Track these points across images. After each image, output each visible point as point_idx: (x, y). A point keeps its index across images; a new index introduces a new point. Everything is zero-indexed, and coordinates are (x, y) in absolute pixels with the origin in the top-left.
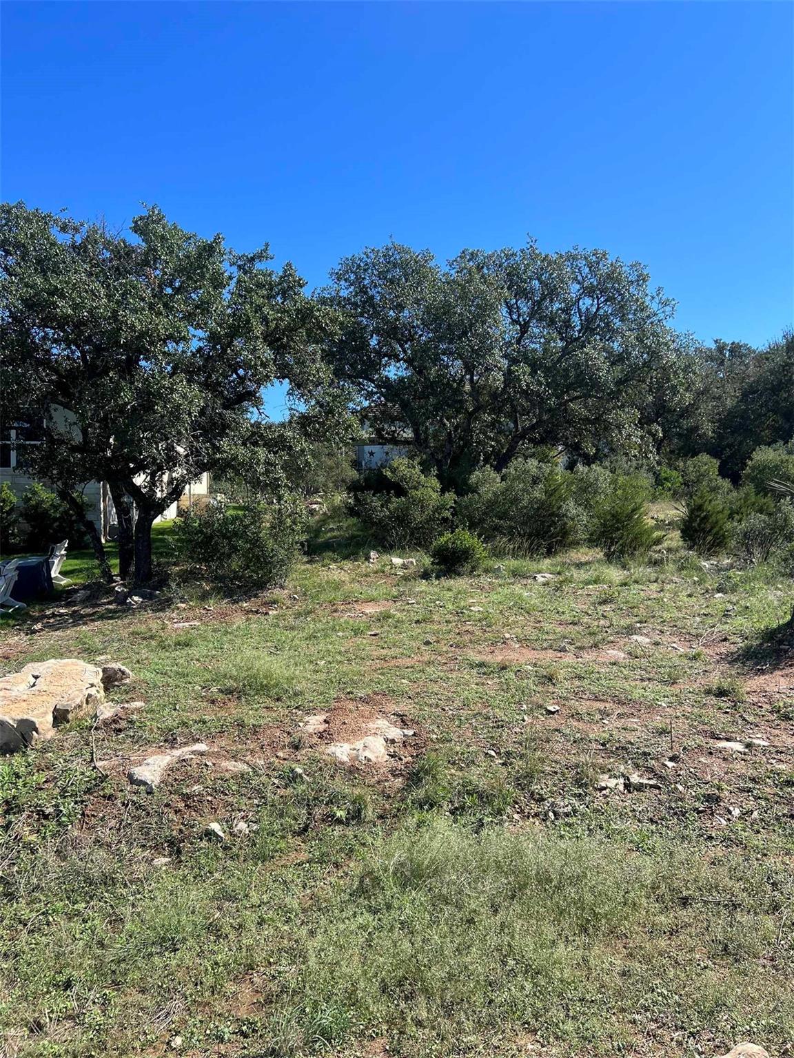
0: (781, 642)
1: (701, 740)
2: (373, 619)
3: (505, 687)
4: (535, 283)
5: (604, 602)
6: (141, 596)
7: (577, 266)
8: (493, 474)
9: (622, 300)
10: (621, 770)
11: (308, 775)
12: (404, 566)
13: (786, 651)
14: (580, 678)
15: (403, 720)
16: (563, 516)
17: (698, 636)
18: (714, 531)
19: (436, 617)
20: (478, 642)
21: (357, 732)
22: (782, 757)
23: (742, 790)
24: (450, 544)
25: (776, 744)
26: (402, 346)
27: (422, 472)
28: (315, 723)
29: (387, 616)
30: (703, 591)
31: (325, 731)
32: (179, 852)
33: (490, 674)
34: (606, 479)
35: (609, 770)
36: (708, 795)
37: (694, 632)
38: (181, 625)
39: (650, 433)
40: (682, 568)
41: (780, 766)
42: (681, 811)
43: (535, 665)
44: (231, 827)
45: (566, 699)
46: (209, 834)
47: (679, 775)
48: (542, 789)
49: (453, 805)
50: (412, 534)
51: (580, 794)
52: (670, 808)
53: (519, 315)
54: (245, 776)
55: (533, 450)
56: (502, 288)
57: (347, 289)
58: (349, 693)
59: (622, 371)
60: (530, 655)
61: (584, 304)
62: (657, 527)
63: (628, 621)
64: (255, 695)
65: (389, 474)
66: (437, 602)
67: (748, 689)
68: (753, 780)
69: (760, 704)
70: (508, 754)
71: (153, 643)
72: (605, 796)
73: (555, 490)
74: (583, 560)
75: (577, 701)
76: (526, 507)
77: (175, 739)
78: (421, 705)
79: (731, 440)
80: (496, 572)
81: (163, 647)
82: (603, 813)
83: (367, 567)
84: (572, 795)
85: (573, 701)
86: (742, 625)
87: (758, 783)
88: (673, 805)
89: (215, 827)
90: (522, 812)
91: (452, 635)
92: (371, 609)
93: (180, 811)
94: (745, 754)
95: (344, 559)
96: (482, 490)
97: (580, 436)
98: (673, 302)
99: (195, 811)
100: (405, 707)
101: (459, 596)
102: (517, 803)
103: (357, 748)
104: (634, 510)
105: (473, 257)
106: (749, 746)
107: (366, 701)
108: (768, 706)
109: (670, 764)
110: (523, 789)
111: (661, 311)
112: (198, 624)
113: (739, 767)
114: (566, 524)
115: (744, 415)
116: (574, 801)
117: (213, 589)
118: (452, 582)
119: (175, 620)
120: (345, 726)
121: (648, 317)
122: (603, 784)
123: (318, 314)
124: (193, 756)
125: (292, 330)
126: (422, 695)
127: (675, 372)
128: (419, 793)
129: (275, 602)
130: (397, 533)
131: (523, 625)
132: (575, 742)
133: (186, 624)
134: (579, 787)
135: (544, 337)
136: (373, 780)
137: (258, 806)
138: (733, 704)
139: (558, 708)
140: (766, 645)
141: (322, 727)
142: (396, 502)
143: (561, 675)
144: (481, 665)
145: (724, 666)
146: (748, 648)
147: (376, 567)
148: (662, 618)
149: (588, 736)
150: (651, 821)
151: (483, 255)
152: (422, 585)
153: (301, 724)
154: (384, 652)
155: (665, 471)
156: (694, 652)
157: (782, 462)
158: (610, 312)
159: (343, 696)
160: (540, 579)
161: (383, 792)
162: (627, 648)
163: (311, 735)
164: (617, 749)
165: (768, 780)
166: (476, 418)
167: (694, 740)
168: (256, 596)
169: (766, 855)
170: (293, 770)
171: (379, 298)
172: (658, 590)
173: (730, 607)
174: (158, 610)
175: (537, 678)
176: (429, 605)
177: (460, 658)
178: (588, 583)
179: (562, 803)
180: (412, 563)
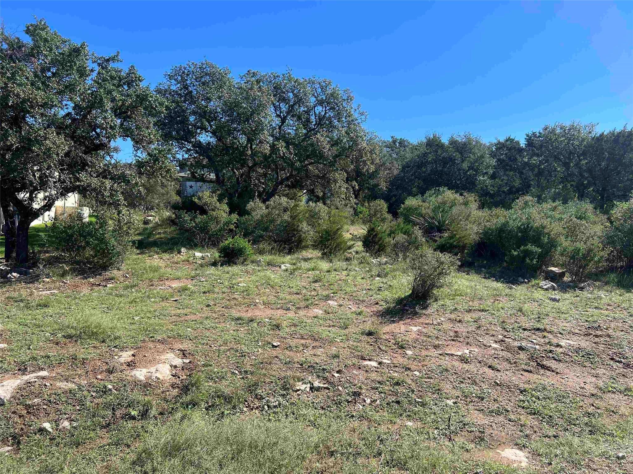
0: (405, 305)
1: (355, 361)
2: (176, 291)
3: (250, 332)
4: (291, 95)
5: (316, 281)
6: (18, 273)
7: (314, 87)
8: (261, 205)
9: (339, 109)
10: (309, 379)
11: (116, 390)
12: (203, 258)
13: (407, 310)
14: (295, 325)
15: (184, 354)
16: (300, 231)
17: (363, 301)
18: (380, 243)
19: (216, 290)
20: (240, 305)
21: (153, 362)
22: (397, 369)
23: (373, 388)
24: (231, 246)
25: (394, 362)
26: (209, 123)
27: (218, 200)
28: (126, 356)
29: (185, 289)
30: (370, 276)
31: (132, 361)
32: (19, 443)
33: (243, 324)
34: (324, 211)
35: (303, 380)
36: (355, 392)
37: (361, 299)
38: (44, 292)
39: (351, 185)
40: (361, 263)
41: (394, 375)
42: (339, 402)
43: (270, 319)
44: (57, 425)
45: (285, 338)
46: (42, 430)
47: (341, 381)
48: (263, 392)
49: (208, 404)
50: (209, 238)
51: (284, 394)
52: (334, 400)
53: (281, 112)
54: (73, 392)
55: (288, 191)
56: (270, 95)
57: (176, 85)
58: (151, 337)
59: (338, 150)
60: (269, 312)
61: (318, 110)
62: (352, 239)
63: (327, 292)
64: (88, 339)
65: (196, 200)
66: (219, 281)
67: (385, 332)
68: (379, 382)
69: (389, 340)
70: (246, 372)
71: (22, 305)
72: (299, 395)
73: (296, 216)
74: (309, 257)
75: (291, 339)
76: (279, 225)
77: (26, 369)
78: (197, 344)
79: (395, 193)
80: (258, 263)
81: (28, 307)
82: (296, 405)
83: (178, 258)
84: (279, 395)
85: (289, 339)
86: (386, 295)
87: (381, 384)
88: (335, 398)
89: (47, 426)
90: (249, 406)
91: (224, 301)
92: (176, 285)
93: (23, 416)
94: (378, 368)
95: (163, 252)
96: (254, 214)
97: (314, 185)
98: (366, 114)
99: (34, 415)
100: (186, 345)
101: (233, 277)
102: (247, 401)
103: (151, 371)
104: (338, 229)
105: (254, 75)
106: (380, 363)
107: (162, 342)
108: (393, 341)
109: (336, 375)
110: (251, 393)
111: (360, 118)
112: (56, 292)
113: (374, 376)
114: (301, 235)
115: (402, 179)
116: (280, 399)
117: (70, 270)
118: (230, 268)
119: (41, 290)
120: (145, 358)
121: (352, 121)
122: (298, 388)
123: (151, 99)
124: (36, 380)
125: (133, 107)
126: (199, 338)
127: (365, 153)
128: (187, 398)
129: (112, 279)
130: (200, 237)
131: (269, 295)
132: (285, 363)
133: (49, 292)
134: (284, 390)
135: (295, 126)
136: (159, 391)
137: (79, 410)
138: (375, 340)
139: (279, 344)
140: (398, 307)
141: (129, 359)
142: (200, 218)
143: (284, 324)
144: (239, 319)
145: (374, 319)
146: (389, 308)
147: (183, 258)
148: (346, 291)
149: (293, 360)
150: (322, 408)
151: (260, 75)
152: (212, 270)
153: (116, 357)
154: (179, 311)
155: (360, 208)
156: (359, 310)
157: (419, 206)
158: (332, 116)
159: (147, 339)
160: (283, 267)
161: (165, 398)
162: (324, 308)
163: (122, 364)
164: (309, 367)
165: (387, 382)
166: (254, 171)
167: (352, 361)
168: (100, 274)
169: (379, 424)
170: (106, 387)
171: (195, 93)
172: (347, 275)
173: (382, 285)
174: (29, 283)
175: (270, 326)
176: (214, 282)
177: (227, 315)
178: (309, 270)
179: (273, 400)
180: (208, 256)
